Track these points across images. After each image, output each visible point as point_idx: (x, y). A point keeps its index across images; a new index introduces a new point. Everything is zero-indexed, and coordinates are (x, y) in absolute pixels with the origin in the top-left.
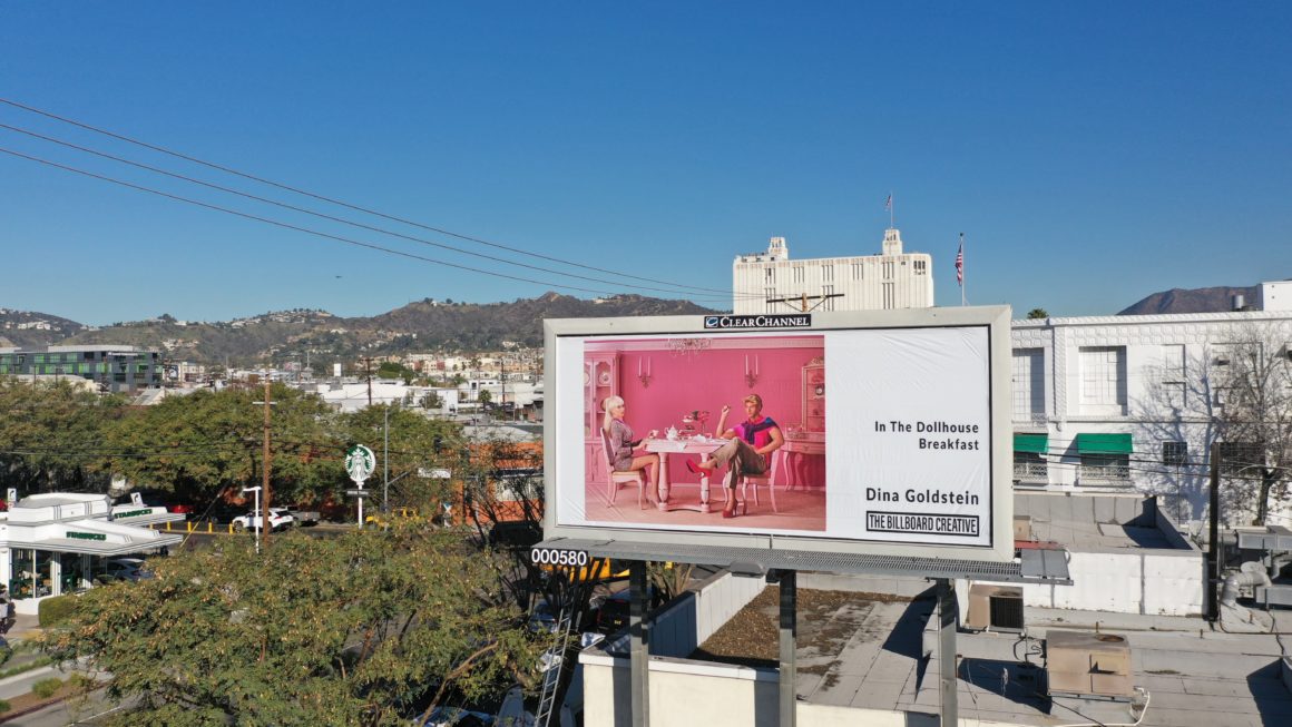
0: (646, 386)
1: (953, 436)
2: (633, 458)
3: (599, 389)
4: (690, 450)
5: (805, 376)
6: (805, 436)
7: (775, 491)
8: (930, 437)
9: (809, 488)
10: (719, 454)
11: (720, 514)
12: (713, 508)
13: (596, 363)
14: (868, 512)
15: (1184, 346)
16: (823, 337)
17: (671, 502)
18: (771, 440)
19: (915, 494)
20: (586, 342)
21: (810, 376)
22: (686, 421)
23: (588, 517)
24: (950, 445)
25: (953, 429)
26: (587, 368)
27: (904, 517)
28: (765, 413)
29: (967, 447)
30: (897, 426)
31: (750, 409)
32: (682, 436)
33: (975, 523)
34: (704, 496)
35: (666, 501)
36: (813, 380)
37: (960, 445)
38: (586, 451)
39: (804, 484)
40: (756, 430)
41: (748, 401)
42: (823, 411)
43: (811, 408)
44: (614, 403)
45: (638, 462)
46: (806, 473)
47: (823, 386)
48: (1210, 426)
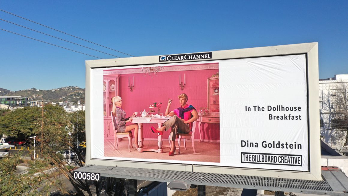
0: (132, 91)
1: (287, 113)
2: (126, 126)
3: (110, 93)
4: (152, 122)
5: (209, 83)
6: (209, 114)
7: (194, 142)
8: (274, 113)
9: (211, 141)
10: (167, 124)
11: (168, 154)
12: (164, 151)
13: (109, 81)
14: (242, 153)
15: (322, 90)
16: (218, 63)
17: (143, 148)
18: (192, 116)
19: (267, 144)
20: (104, 71)
21: (212, 83)
22: (151, 107)
23: (105, 154)
24: (286, 118)
25: (287, 109)
26: (105, 82)
27: (261, 155)
28: (189, 103)
29: (295, 118)
30: (257, 108)
31: (182, 101)
32: (149, 115)
33: (300, 159)
34: (159, 144)
35: (142, 147)
36: (213, 85)
37: (291, 118)
38: (104, 123)
39: (209, 139)
40: (185, 112)
41: (180, 97)
42: (218, 101)
43: (212, 100)
44: (117, 99)
45: (128, 128)
46: (209, 133)
47: (218, 88)
48: (330, 115)
